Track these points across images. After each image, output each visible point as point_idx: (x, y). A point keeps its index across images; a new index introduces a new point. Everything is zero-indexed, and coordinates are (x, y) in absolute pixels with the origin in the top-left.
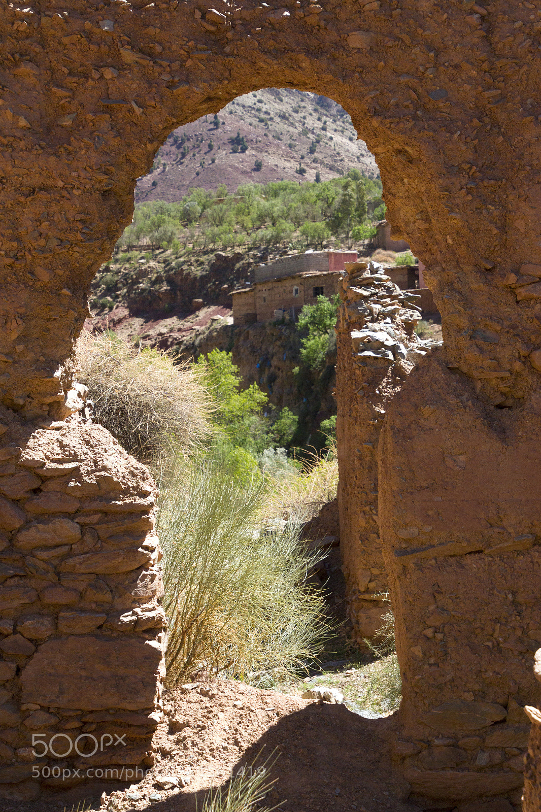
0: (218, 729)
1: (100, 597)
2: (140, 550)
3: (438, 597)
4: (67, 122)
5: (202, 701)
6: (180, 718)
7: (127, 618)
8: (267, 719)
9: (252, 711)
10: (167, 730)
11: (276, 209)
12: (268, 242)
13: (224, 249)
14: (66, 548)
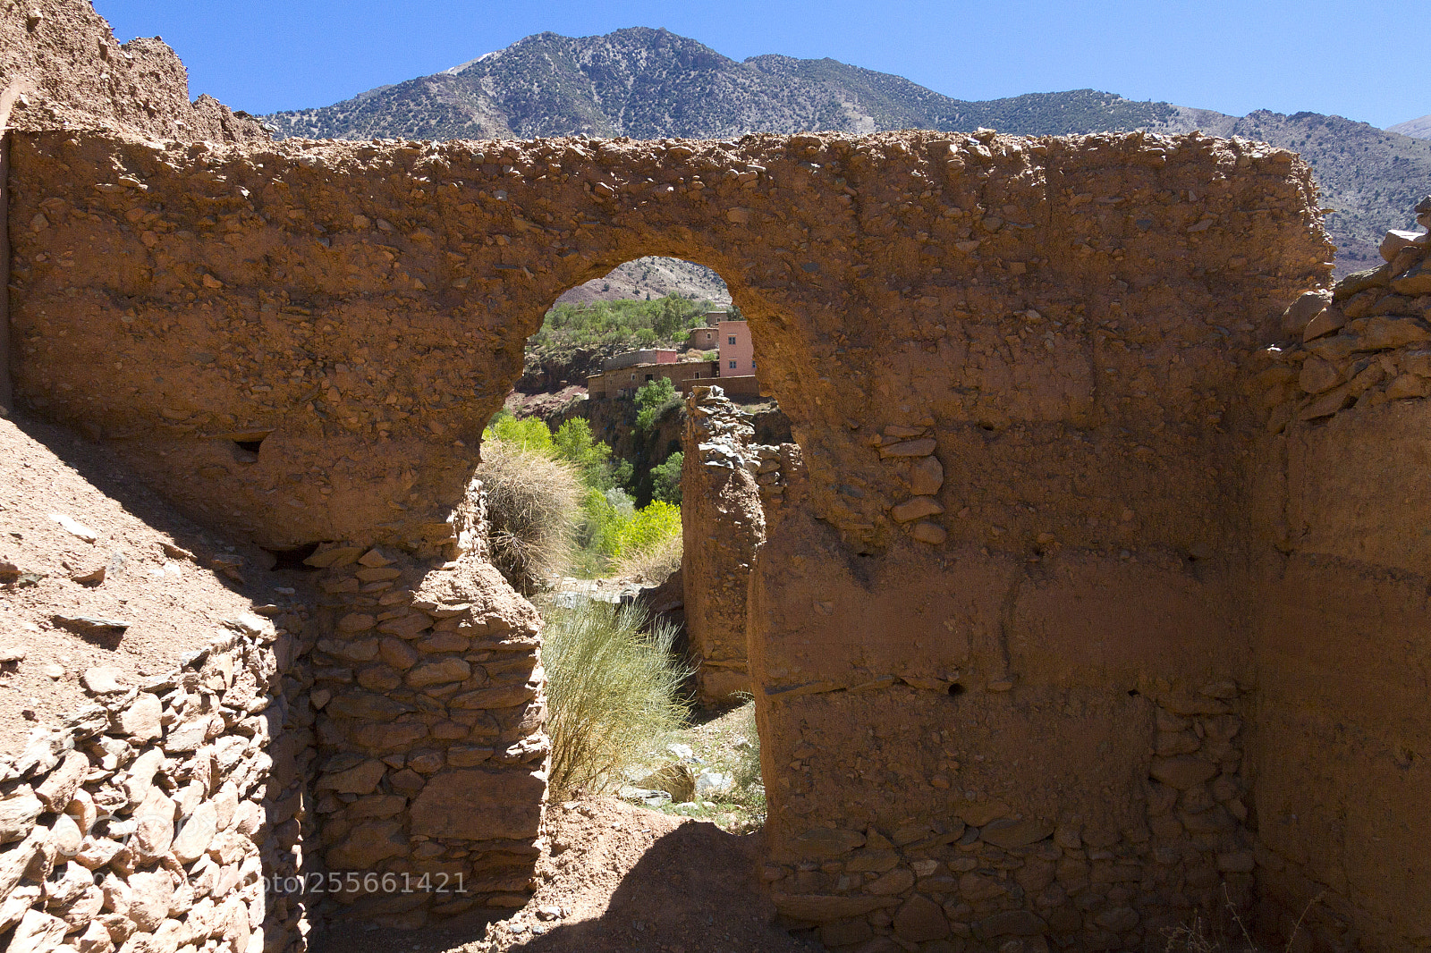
0: (598, 853)
1: (488, 731)
2: (527, 686)
3: (805, 732)
4: (462, 285)
5: (582, 821)
6: (561, 840)
7: (513, 751)
8: (643, 842)
9: (629, 834)
10: (549, 851)
11: (619, 319)
12: (614, 342)
13: (582, 346)
14: (458, 685)
